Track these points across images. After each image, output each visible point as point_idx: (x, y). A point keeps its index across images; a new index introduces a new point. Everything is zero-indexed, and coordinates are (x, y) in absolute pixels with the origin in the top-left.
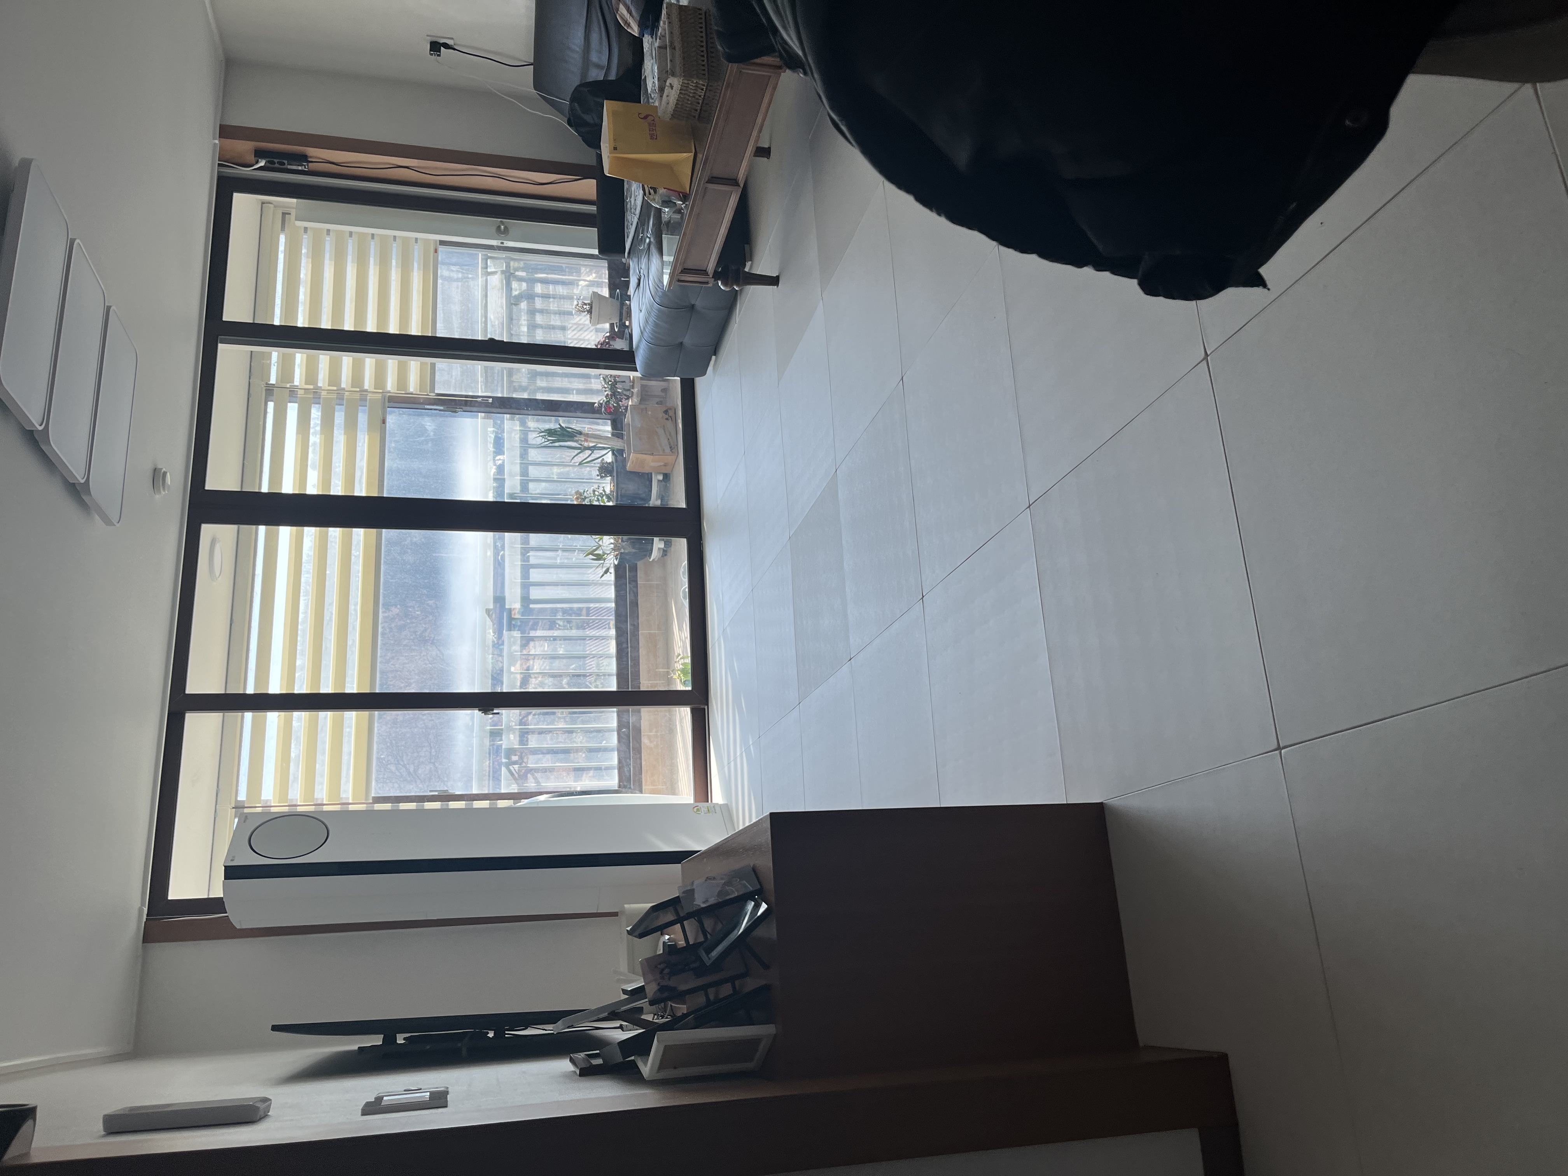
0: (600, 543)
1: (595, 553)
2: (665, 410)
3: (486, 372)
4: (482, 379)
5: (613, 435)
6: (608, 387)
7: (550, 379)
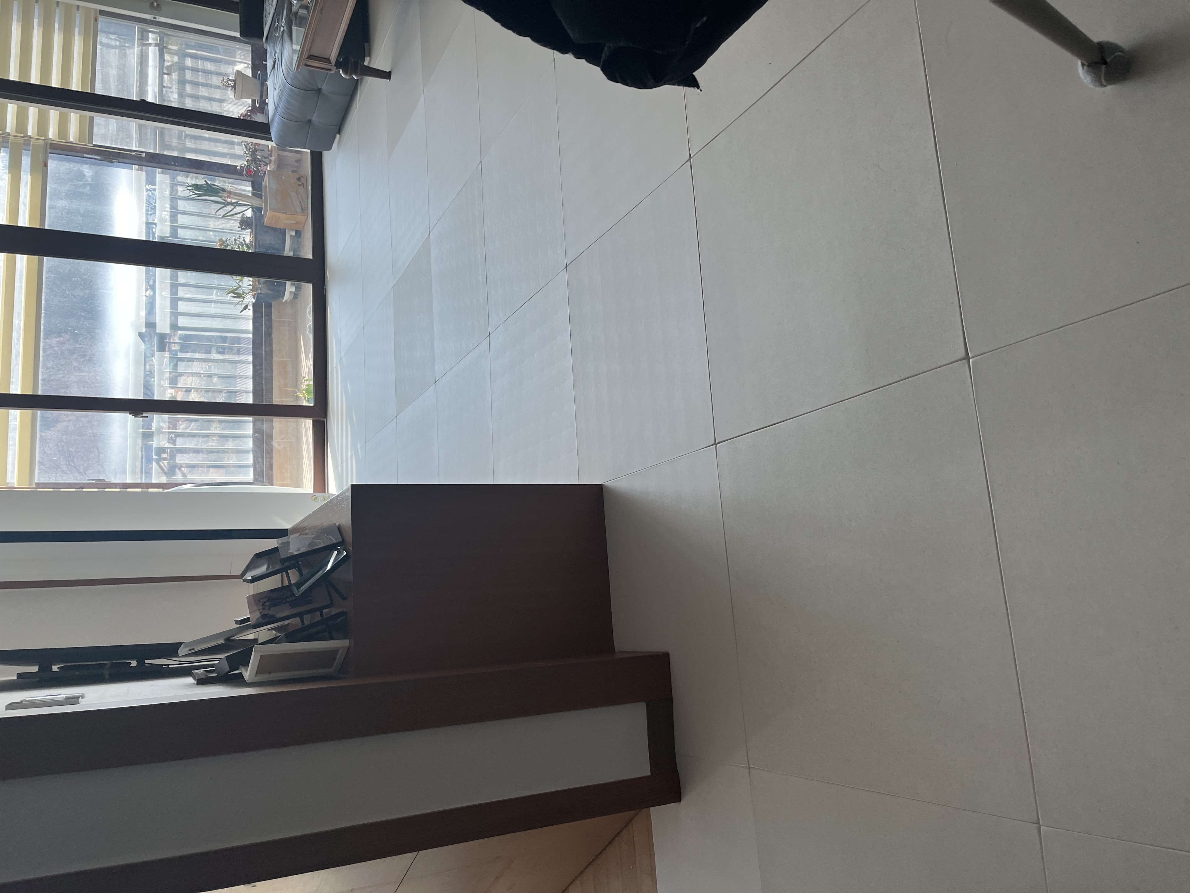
0: (240, 284)
1: (235, 292)
2: (298, 177)
3: (140, 131)
4: (136, 136)
5: (253, 194)
6: (249, 154)
7: (198, 142)
